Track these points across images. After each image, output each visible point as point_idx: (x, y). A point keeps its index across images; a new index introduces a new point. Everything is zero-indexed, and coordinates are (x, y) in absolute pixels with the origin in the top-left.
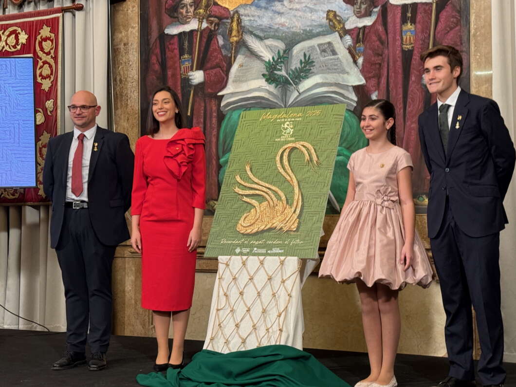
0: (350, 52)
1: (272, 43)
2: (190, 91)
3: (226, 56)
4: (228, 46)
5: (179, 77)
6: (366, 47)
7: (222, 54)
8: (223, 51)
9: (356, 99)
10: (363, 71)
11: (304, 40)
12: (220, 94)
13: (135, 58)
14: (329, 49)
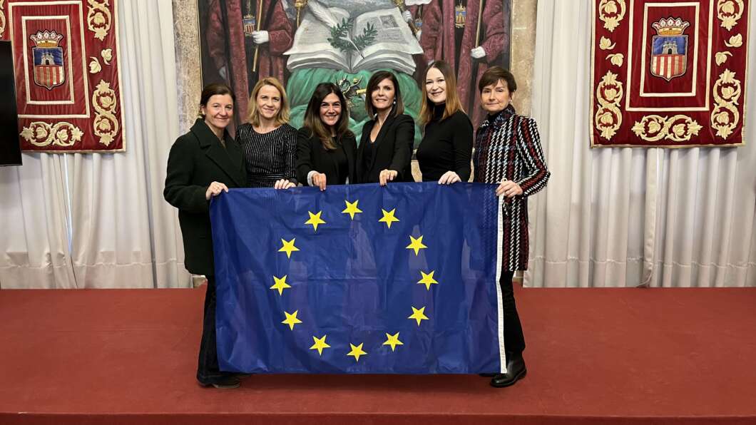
0: (409, 25)
1: (337, 11)
2: (255, 50)
3: (291, 20)
4: (292, 10)
5: (242, 35)
6: (424, 23)
7: (287, 17)
8: (288, 14)
9: (415, 66)
10: (420, 43)
11: (367, 11)
12: (286, 53)
13: (194, 14)
14: (391, 21)
